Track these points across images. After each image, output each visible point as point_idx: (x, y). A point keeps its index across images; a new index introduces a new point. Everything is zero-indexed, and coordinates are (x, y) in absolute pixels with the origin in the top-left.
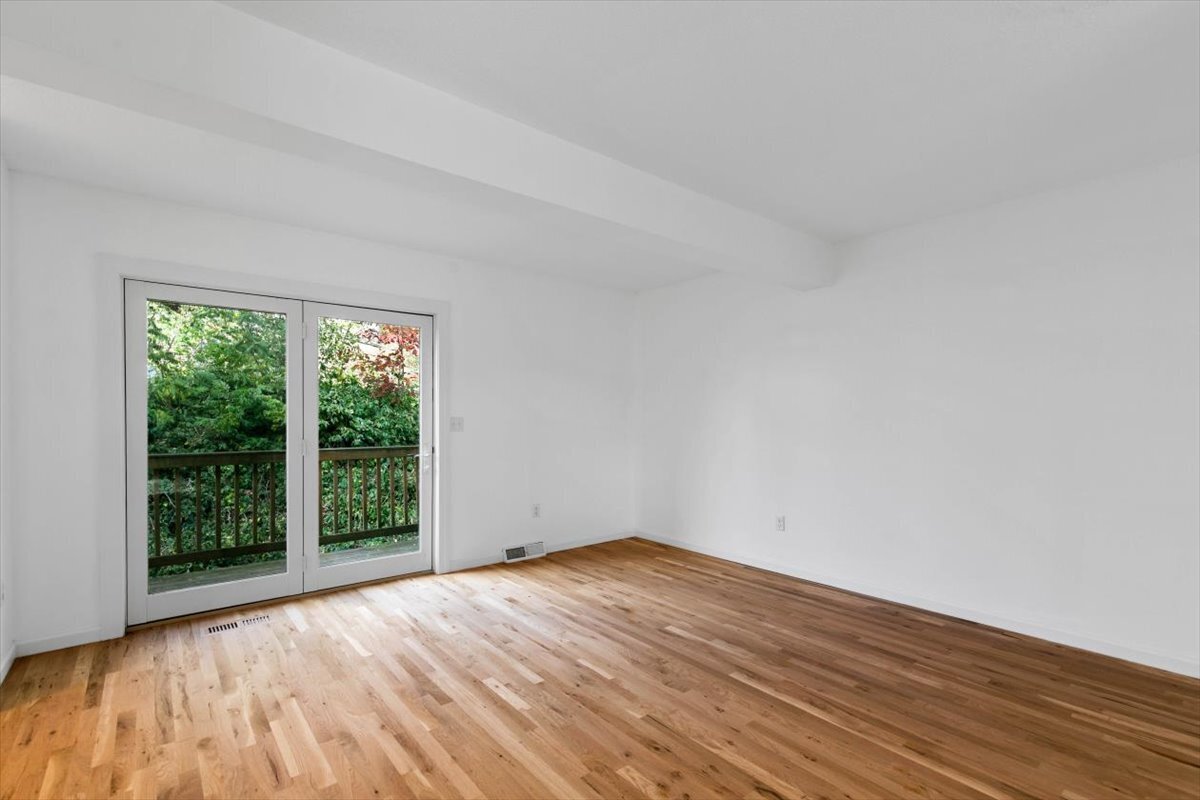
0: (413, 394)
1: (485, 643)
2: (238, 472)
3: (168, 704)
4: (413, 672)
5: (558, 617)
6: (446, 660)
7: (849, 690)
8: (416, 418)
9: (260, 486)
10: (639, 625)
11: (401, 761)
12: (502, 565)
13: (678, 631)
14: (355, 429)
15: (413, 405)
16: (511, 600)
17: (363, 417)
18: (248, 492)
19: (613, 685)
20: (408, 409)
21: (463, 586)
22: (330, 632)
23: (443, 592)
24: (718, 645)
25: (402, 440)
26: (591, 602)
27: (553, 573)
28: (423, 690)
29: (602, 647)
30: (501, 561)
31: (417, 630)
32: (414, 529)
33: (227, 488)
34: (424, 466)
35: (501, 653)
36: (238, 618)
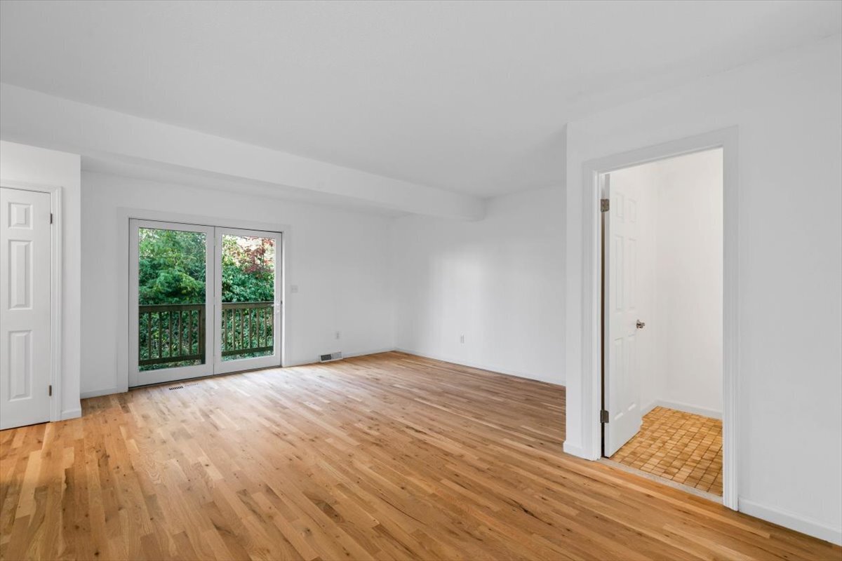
0: (269, 270)
1: (306, 391)
2: (161, 319)
3: (161, 411)
4: (271, 400)
5: (343, 382)
6: (286, 397)
7: (463, 402)
8: (272, 286)
9: (174, 327)
10: (381, 384)
11: (267, 424)
12: (319, 363)
13: (398, 386)
14: (234, 293)
15: (269, 277)
16: (320, 377)
17: (238, 285)
18: (167, 330)
19: (361, 403)
20: (266, 280)
21: (297, 372)
22: (230, 389)
23: (285, 374)
24: (415, 390)
25: (262, 300)
26: (361, 377)
27: (345, 367)
28: (276, 405)
29: (361, 392)
30: (318, 361)
31: (273, 387)
32: (271, 349)
33: (155, 328)
34: (276, 311)
35: (312, 394)
36: (182, 385)
